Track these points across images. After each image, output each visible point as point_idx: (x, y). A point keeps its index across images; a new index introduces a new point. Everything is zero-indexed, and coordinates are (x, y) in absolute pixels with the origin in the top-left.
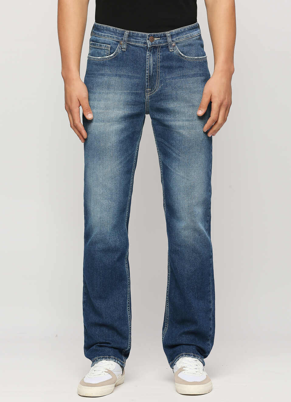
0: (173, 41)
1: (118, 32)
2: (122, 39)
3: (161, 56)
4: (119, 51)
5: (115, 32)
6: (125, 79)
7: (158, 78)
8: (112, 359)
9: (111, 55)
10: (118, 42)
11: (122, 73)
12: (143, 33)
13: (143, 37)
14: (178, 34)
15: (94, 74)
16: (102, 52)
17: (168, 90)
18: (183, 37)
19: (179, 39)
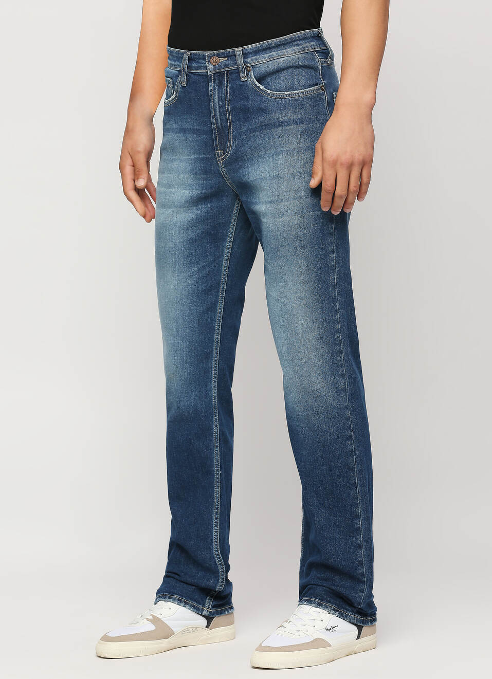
1: (180, 55)
4: (180, 87)
5: (177, 58)
7: (230, 133)
9: (171, 98)
10: (180, 72)
13: (205, 58)
17: (245, 150)
18: (264, 57)
19: (256, 59)
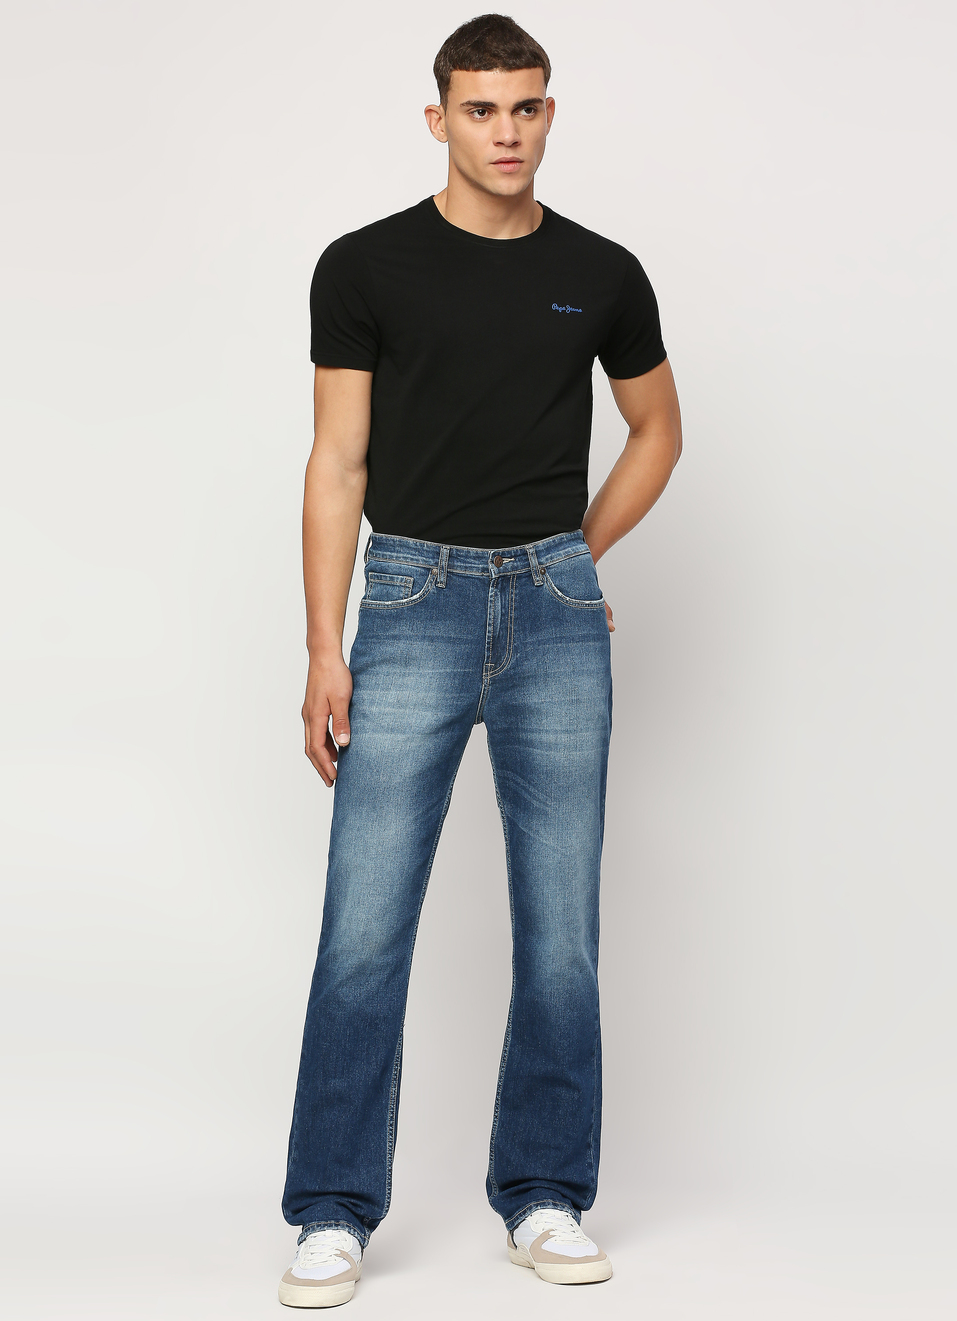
0: (540, 563)
1: (425, 548)
2: (437, 563)
3: (516, 595)
4: (432, 588)
5: (420, 552)
6: (442, 646)
7: (510, 643)
8: (343, 1226)
9: (415, 597)
10: (429, 569)
11: (437, 633)
12: (479, 550)
13: (478, 557)
14: (549, 549)
15: (378, 637)
16: (395, 593)
17: (529, 666)
18: (560, 555)
19: (551, 558)
